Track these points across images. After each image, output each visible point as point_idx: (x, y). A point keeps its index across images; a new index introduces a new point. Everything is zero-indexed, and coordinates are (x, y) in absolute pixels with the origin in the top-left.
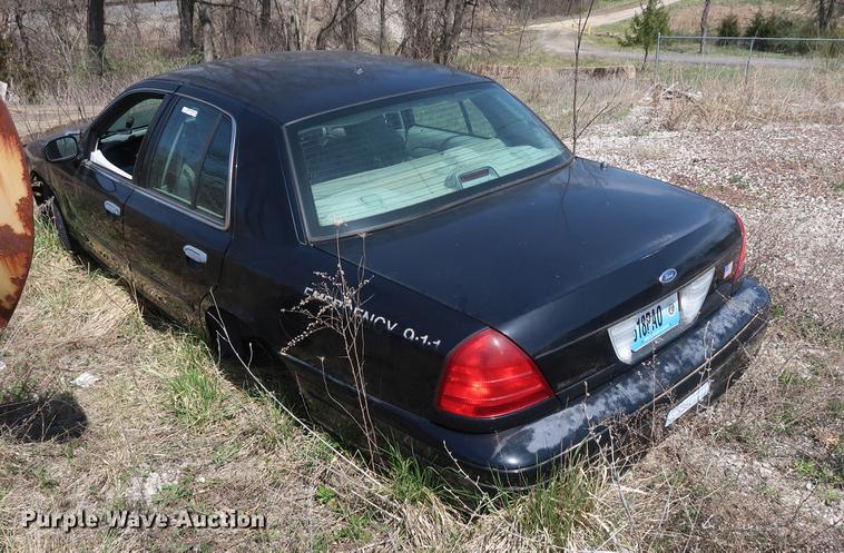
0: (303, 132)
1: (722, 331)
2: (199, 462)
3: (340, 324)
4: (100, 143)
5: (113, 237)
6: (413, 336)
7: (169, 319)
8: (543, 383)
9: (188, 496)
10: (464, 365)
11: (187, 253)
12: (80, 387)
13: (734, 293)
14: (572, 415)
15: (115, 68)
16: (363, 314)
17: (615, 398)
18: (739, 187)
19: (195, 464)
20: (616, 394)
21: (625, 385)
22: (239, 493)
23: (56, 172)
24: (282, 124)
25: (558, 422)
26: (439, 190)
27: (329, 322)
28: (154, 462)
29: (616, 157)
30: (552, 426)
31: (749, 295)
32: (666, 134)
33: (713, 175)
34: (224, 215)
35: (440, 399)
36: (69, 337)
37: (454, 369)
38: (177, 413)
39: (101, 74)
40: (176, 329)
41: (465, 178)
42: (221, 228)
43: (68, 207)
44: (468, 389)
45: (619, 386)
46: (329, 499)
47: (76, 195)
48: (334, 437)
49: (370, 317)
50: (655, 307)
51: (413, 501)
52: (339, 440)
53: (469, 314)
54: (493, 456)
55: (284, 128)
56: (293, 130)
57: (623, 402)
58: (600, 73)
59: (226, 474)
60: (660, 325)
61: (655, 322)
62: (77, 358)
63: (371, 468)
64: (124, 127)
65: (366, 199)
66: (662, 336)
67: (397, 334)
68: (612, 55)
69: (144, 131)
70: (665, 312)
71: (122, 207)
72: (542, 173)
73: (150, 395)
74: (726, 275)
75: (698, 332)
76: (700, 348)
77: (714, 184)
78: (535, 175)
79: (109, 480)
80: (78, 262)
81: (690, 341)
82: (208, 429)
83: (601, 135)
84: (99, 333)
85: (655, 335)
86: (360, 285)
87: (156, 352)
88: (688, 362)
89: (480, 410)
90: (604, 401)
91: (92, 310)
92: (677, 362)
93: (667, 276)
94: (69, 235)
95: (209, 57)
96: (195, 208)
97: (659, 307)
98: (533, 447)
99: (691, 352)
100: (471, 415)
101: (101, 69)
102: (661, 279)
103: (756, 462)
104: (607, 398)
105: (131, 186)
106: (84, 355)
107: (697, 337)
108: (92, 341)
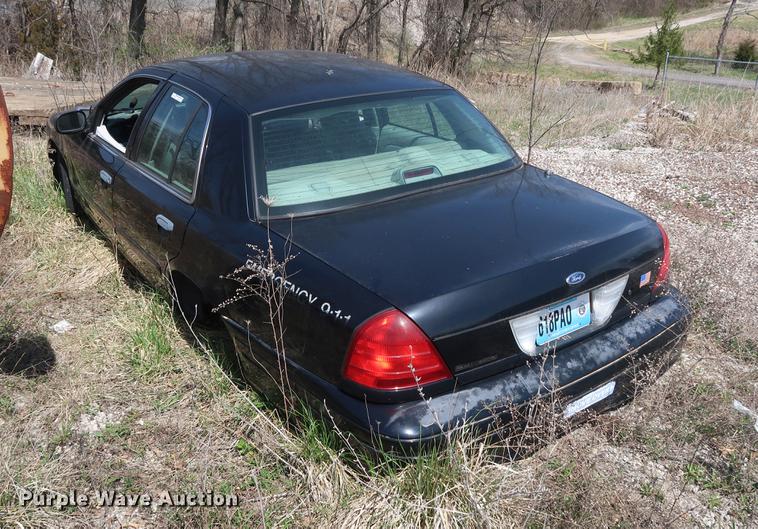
0: (267, 122)
1: (632, 336)
2: (143, 407)
3: (267, 293)
4: (106, 119)
6: (328, 310)
7: (143, 279)
8: (441, 363)
9: (126, 435)
10: (369, 340)
11: (159, 221)
12: (56, 333)
13: (652, 302)
14: (468, 396)
16: (290, 286)
17: (513, 385)
18: (706, 206)
19: (139, 409)
20: (515, 382)
21: (525, 374)
22: (169, 437)
23: (68, 142)
24: (249, 114)
25: (454, 401)
26: (384, 182)
27: (258, 291)
28: (104, 403)
29: (592, 167)
30: (446, 404)
31: (669, 305)
32: (649, 150)
33: (683, 192)
34: (192, 189)
35: (346, 368)
36: (57, 288)
37: (360, 342)
38: (132, 363)
40: (147, 290)
41: (409, 174)
42: (188, 202)
43: (74, 174)
44: (372, 362)
45: (519, 375)
46: (247, 451)
48: (261, 396)
49: (296, 290)
50: (565, 307)
51: (318, 461)
52: (265, 401)
53: (380, 294)
54: (388, 425)
55: (250, 118)
57: (519, 390)
58: (606, 87)
59: (162, 421)
60: (569, 323)
61: (563, 320)
62: (61, 307)
63: (286, 427)
64: (128, 106)
65: (316, 186)
66: (570, 334)
67: (316, 307)
68: (624, 71)
70: (575, 312)
71: (114, 176)
72: (486, 175)
73: (112, 345)
74: (642, 283)
75: (608, 335)
76: (607, 349)
77: (682, 201)
79: (61, 414)
80: (78, 224)
81: (598, 341)
82: (156, 380)
83: (585, 145)
84: (83, 287)
85: (562, 332)
86: (286, 259)
87: (127, 308)
88: (592, 361)
89: (381, 382)
90: (501, 387)
91: (81, 267)
92: (581, 360)
93: (574, 278)
94: (73, 199)
95: (238, 48)
96: (170, 182)
97: (569, 307)
98: (426, 422)
99: (597, 352)
100: (371, 386)
102: (567, 280)
103: (651, 463)
104: (504, 385)
105: (124, 159)
106: (66, 305)
107: (606, 339)
108: (75, 294)
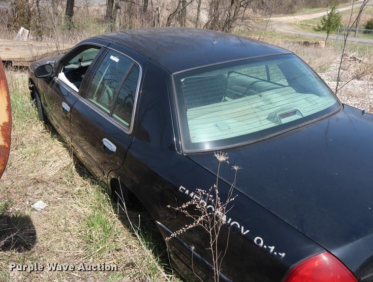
3: (208, 226)
4: (64, 68)
5: (63, 118)
6: (261, 244)
11: (105, 143)
12: (36, 211)
15: (76, 26)
24: (171, 74)
27: (200, 222)
34: (130, 123)
36: (35, 175)
39: (70, 29)
42: (126, 132)
43: (44, 100)
47: (48, 93)
49: (227, 220)
56: (178, 77)
58: (307, 44)
67: (248, 239)
69: (89, 63)
71: (71, 107)
78: (324, 116)
80: (46, 129)
84: (51, 174)
91: (49, 160)
94: (43, 114)
96: (112, 116)
101: (70, 26)
105: (77, 96)
106: (41, 187)
108: (47, 179)
